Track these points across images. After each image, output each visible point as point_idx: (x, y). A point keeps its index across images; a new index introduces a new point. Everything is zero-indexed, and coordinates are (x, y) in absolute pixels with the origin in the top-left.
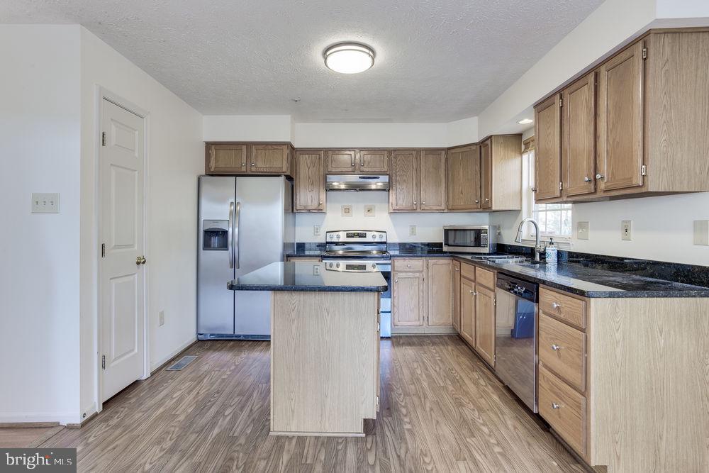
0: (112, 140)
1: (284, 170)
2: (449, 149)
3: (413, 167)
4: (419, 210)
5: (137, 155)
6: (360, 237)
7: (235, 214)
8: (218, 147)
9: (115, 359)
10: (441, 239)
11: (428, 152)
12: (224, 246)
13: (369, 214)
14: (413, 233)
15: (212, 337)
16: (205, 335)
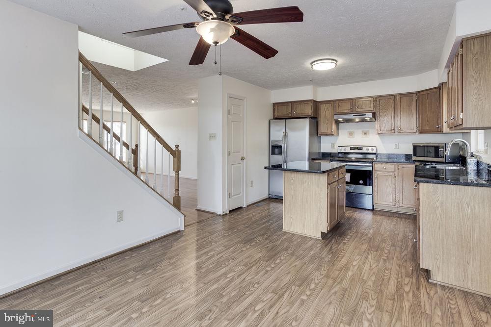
0: (232, 112)
1: (310, 114)
2: (419, 92)
3: (391, 106)
4: (396, 133)
5: (241, 115)
6: (359, 150)
7: (285, 137)
8: (278, 105)
9: (233, 196)
10: (411, 152)
11: (403, 96)
12: (280, 153)
13: (366, 136)
14: (397, 147)
15: (276, 197)
16: (272, 195)
